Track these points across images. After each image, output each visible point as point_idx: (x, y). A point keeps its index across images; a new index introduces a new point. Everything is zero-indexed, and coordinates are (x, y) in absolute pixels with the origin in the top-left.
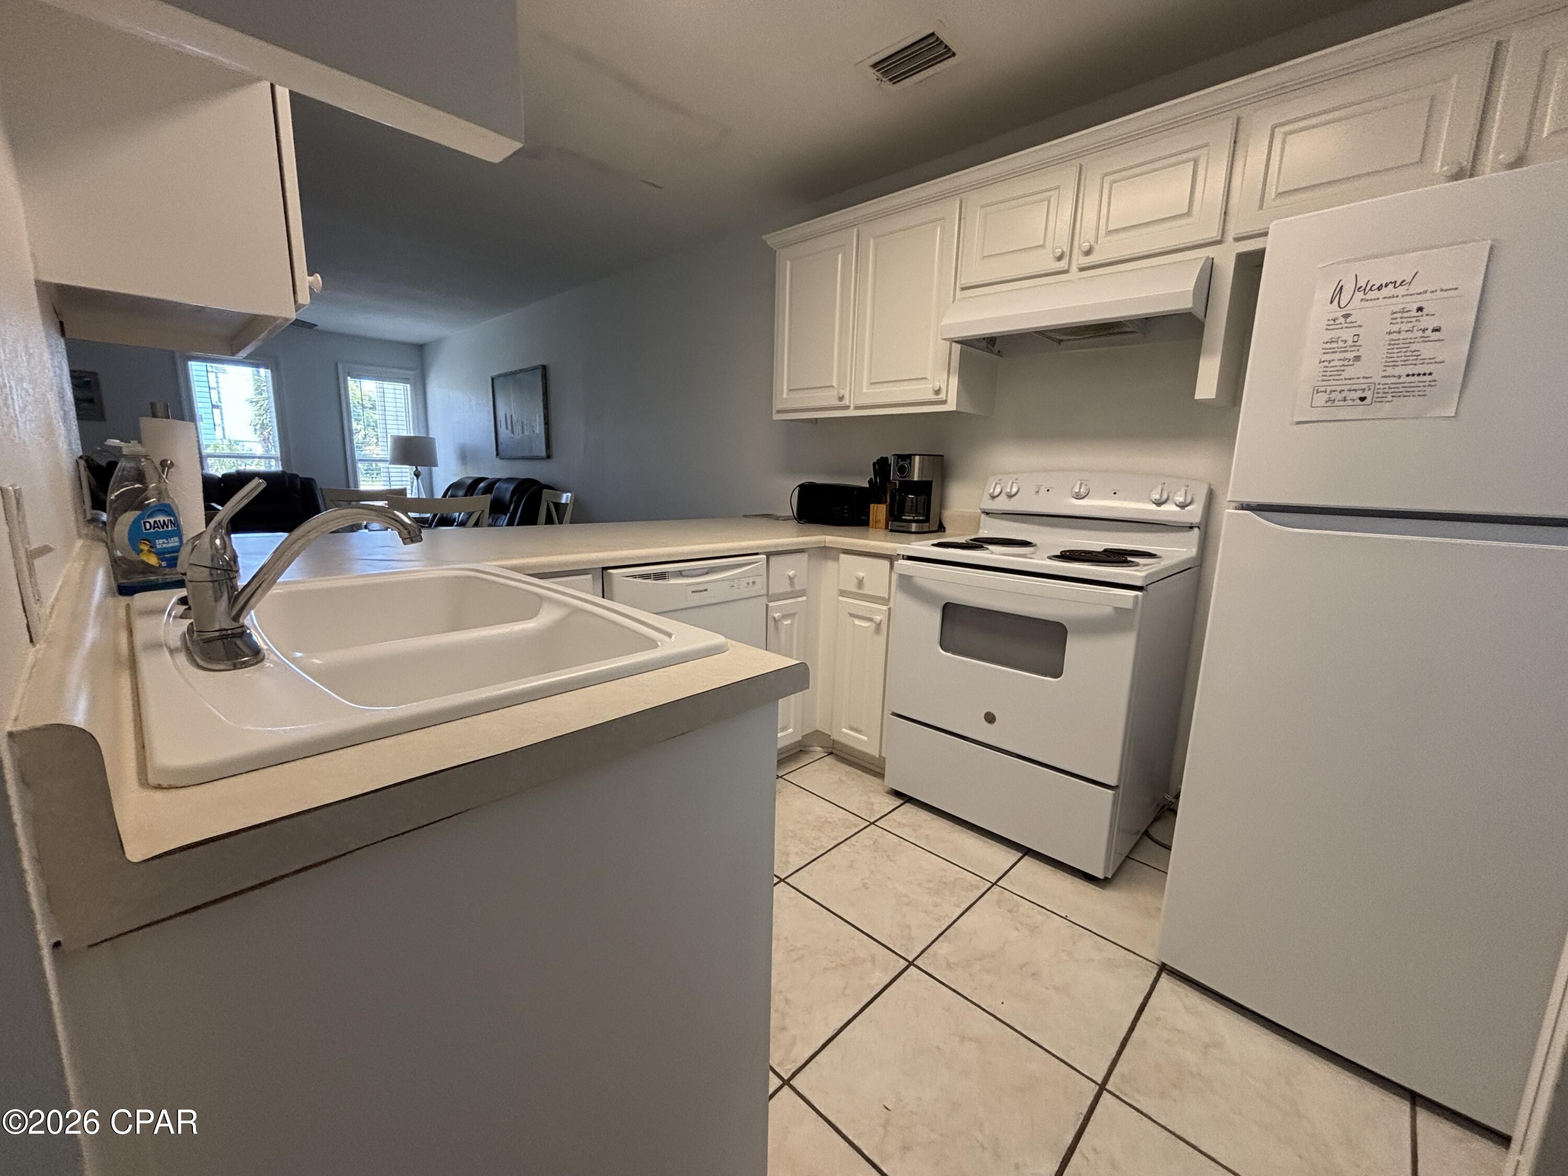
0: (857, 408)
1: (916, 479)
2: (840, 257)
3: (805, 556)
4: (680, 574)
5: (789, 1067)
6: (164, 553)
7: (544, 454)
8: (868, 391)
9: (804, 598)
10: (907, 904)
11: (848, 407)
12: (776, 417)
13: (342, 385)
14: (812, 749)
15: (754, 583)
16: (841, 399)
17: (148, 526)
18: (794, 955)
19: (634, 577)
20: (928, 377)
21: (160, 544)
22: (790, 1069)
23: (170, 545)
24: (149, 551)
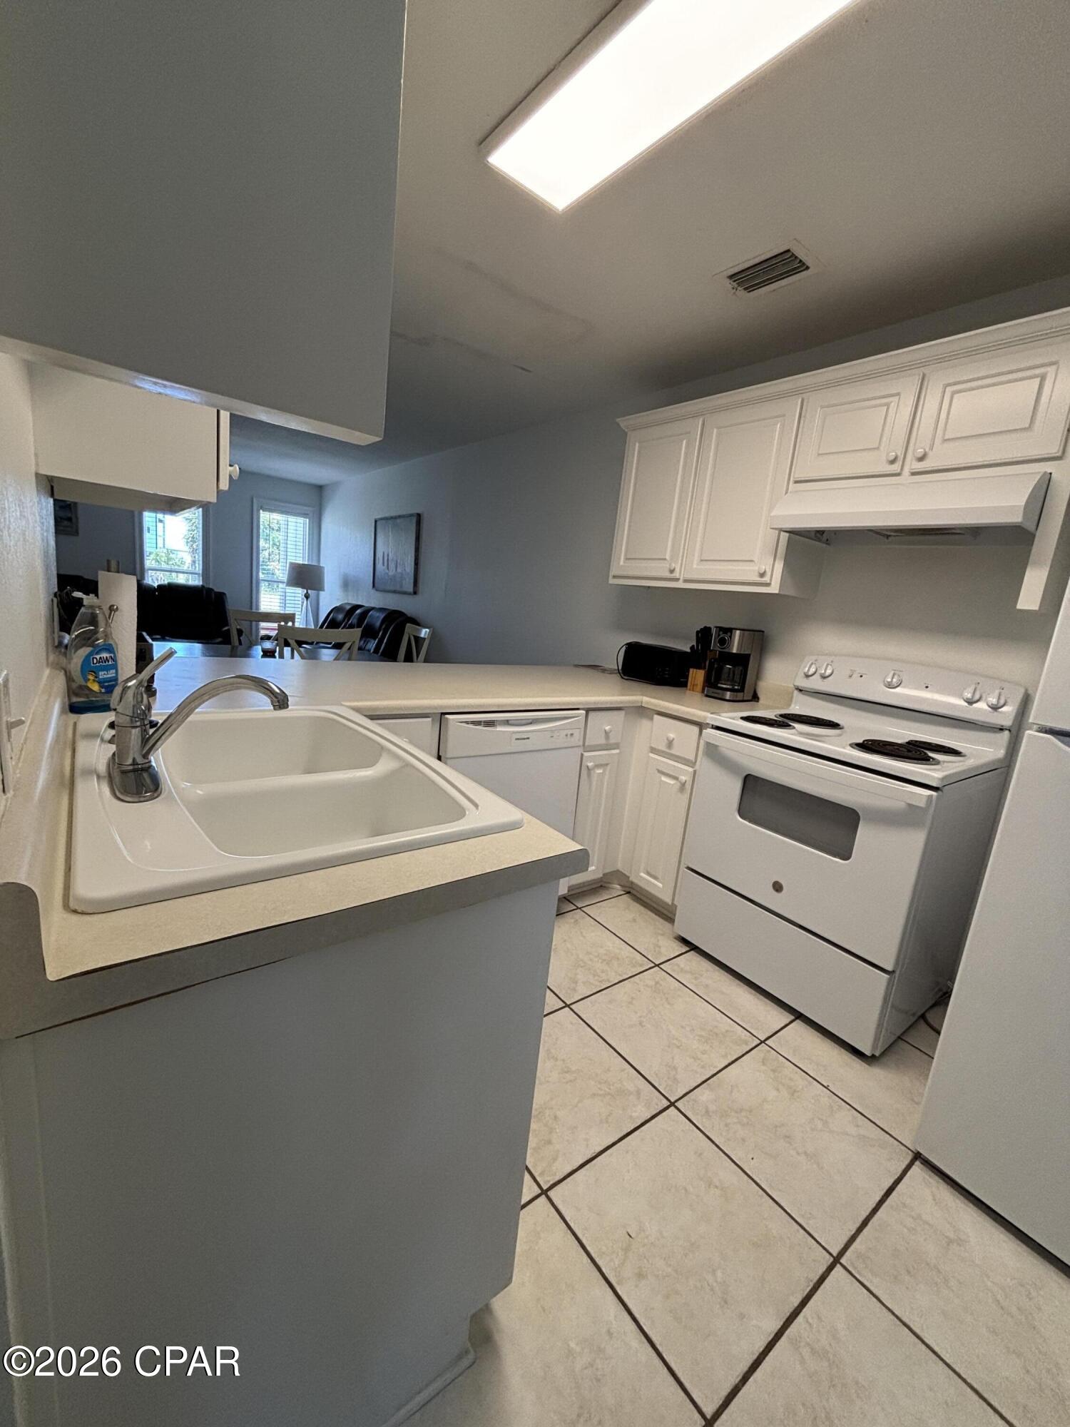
0: (686, 581)
1: (735, 651)
2: (685, 442)
3: (622, 713)
4: (507, 723)
5: (548, 1179)
6: (105, 682)
7: (411, 590)
8: (699, 567)
9: (617, 751)
10: (678, 1047)
11: (677, 580)
12: (612, 581)
13: (255, 517)
14: (610, 886)
15: (572, 735)
16: (672, 571)
17: (95, 661)
18: (568, 1077)
19: (467, 723)
20: (756, 560)
21: (102, 675)
22: (549, 1181)
23: (109, 676)
24: (94, 681)
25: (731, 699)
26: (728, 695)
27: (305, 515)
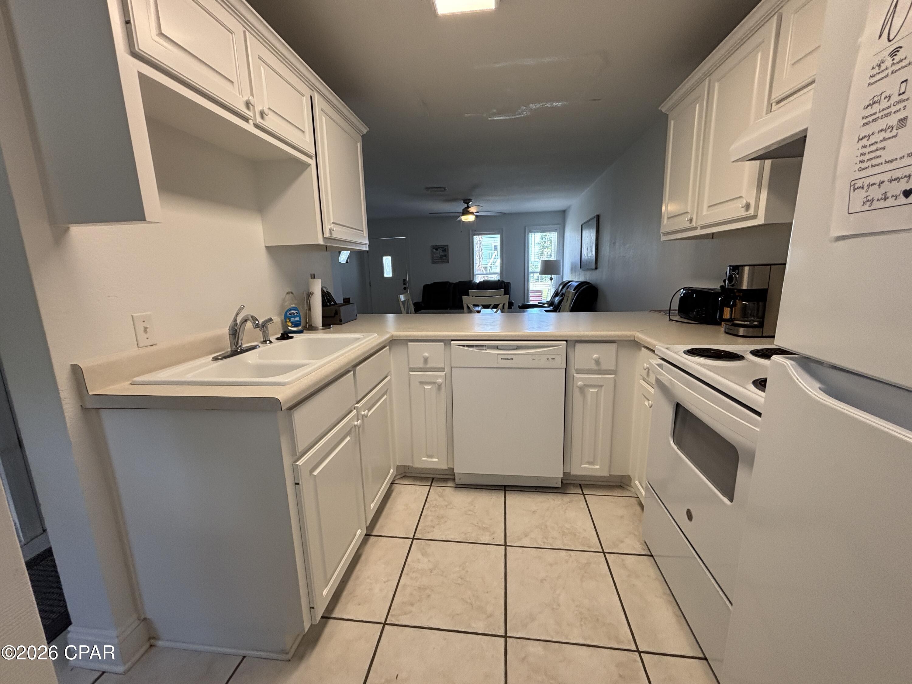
0: (703, 228)
1: (745, 287)
2: (697, 105)
3: (613, 346)
4: (496, 348)
6: (294, 322)
7: (594, 267)
8: (707, 213)
9: (613, 376)
11: (696, 228)
12: (663, 238)
15: (553, 359)
16: (691, 220)
17: (289, 314)
19: (464, 346)
20: (743, 196)
21: (292, 319)
22: (392, 621)
23: (295, 320)
24: (289, 322)
25: (745, 335)
26: (741, 331)
27: (555, 230)
